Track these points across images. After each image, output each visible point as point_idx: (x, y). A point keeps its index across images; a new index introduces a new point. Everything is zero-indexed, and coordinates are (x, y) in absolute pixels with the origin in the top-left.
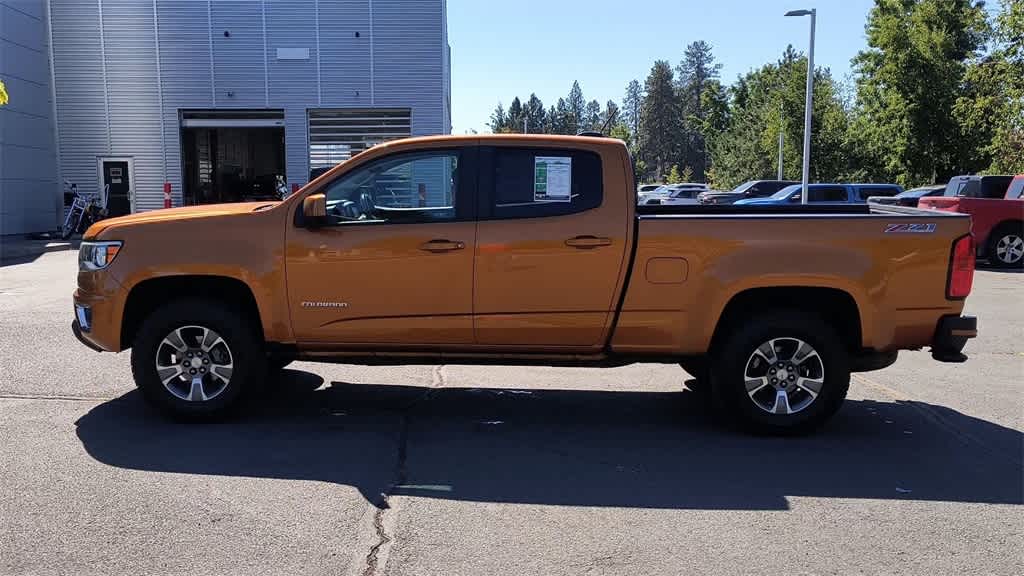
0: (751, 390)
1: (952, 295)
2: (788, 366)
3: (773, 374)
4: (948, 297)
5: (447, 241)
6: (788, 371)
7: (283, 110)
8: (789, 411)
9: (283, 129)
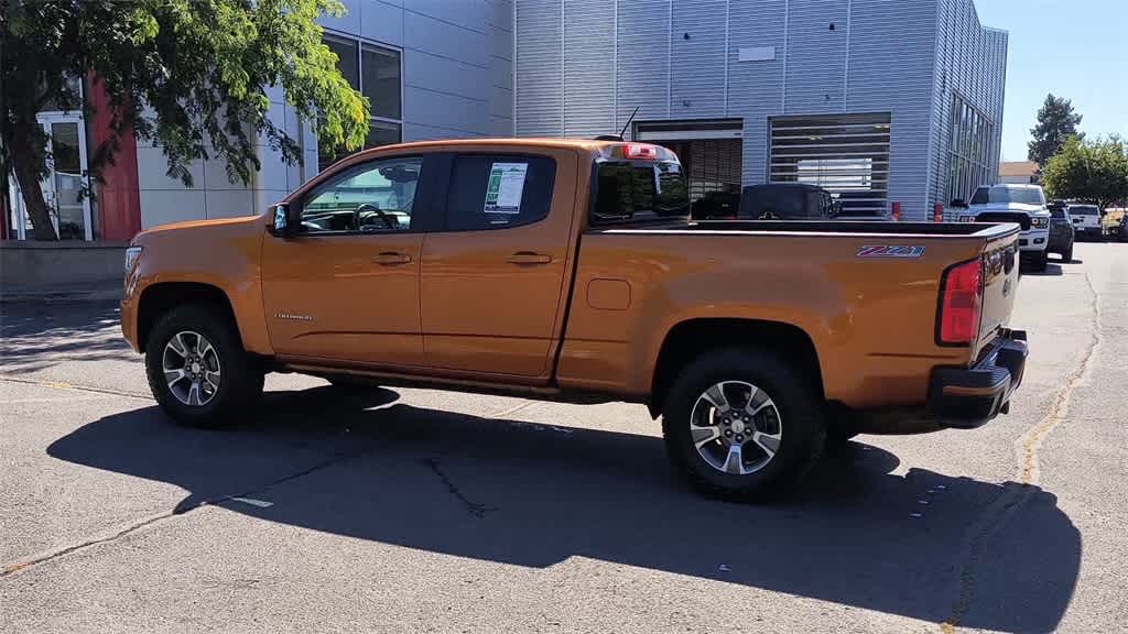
0: (700, 441)
1: (944, 339)
2: (742, 415)
3: (727, 424)
4: (938, 341)
5: (395, 254)
6: (745, 422)
7: (741, 119)
8: (742, 471)
9: (741, 140)
